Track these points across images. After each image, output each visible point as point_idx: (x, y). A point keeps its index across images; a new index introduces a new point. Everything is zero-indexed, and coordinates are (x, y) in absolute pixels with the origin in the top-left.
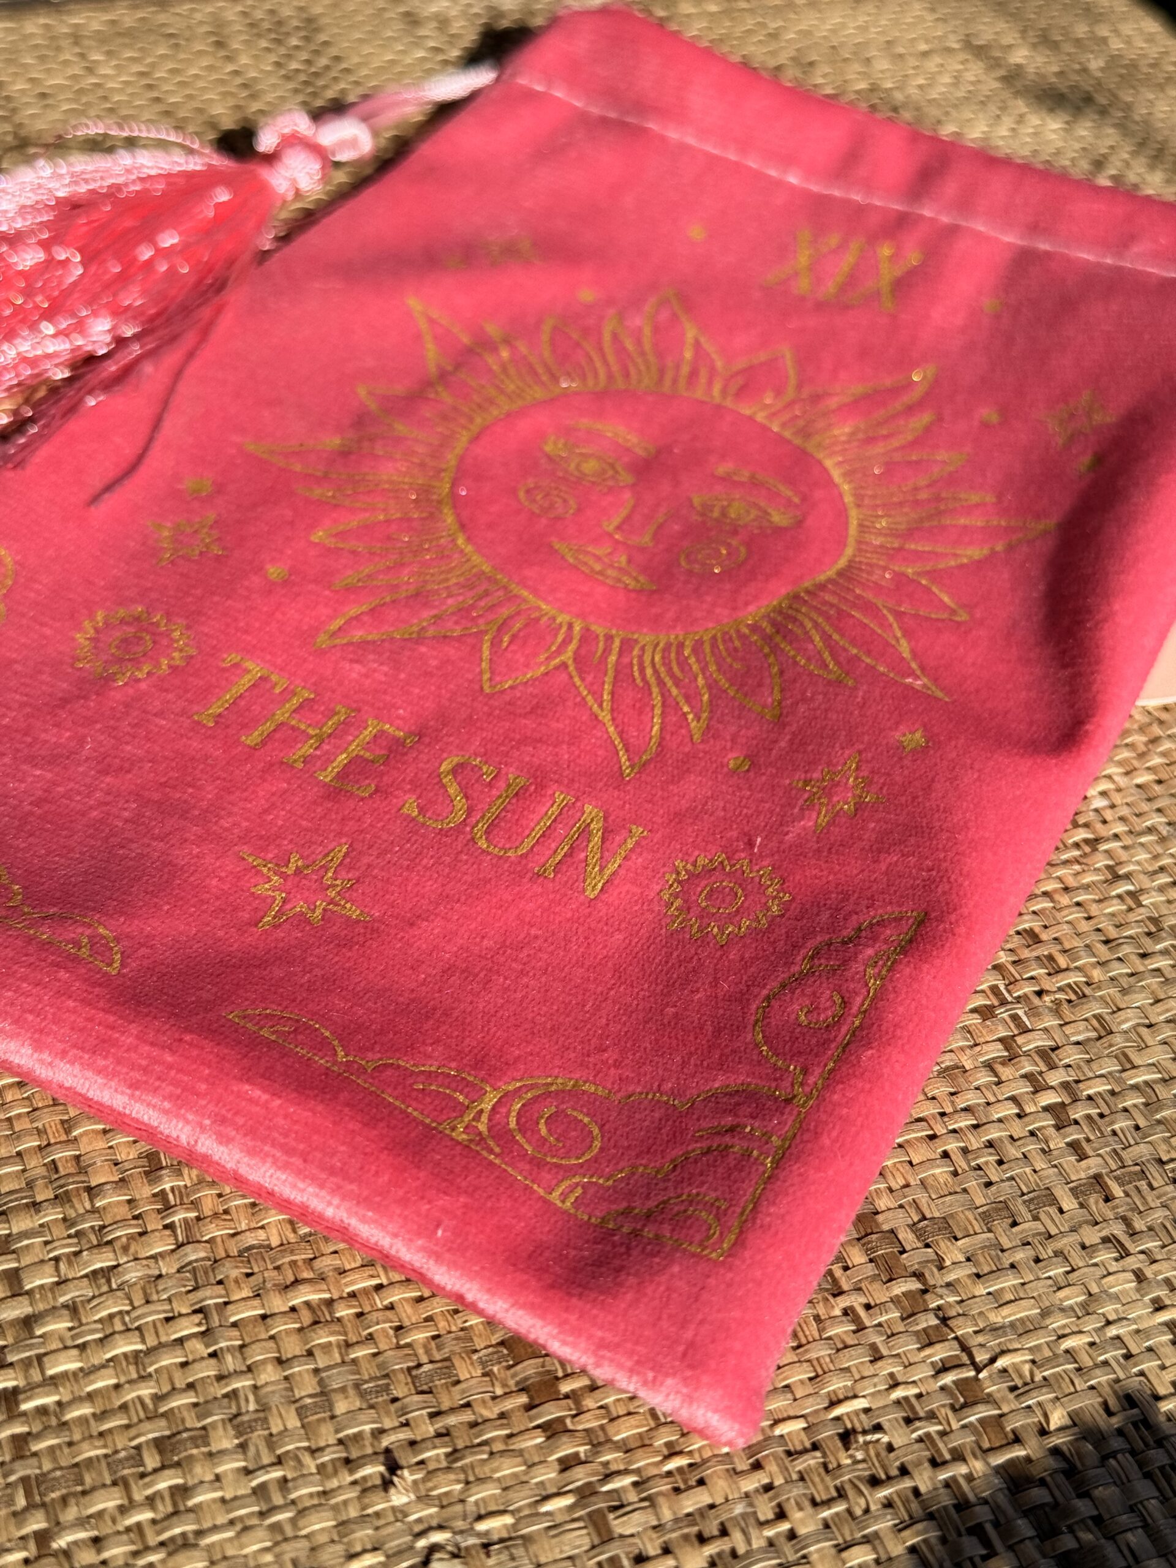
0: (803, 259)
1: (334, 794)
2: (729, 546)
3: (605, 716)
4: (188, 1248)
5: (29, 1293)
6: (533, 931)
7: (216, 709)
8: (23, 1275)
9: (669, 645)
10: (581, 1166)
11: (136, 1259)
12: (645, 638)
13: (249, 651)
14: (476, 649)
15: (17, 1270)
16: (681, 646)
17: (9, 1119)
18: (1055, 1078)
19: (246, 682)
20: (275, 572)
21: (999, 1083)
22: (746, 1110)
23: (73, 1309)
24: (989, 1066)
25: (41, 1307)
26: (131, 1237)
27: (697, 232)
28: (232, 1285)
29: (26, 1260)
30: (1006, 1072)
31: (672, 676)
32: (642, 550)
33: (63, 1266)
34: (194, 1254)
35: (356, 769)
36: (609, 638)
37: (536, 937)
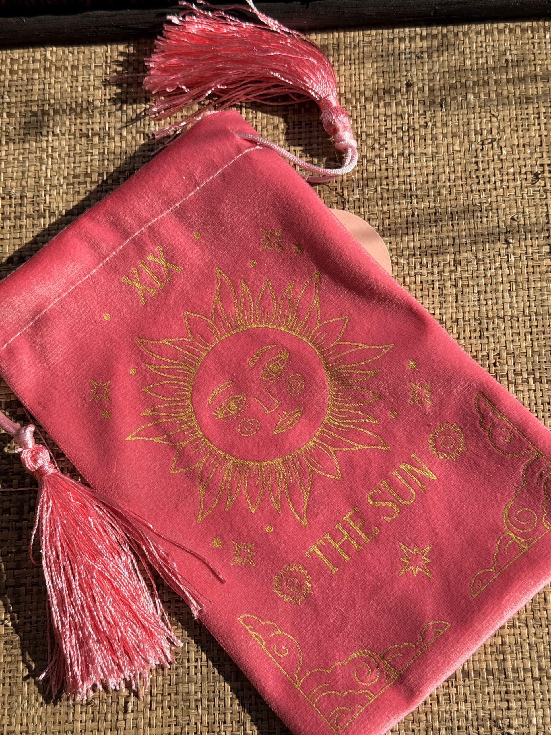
0: (138, 285)
1: (376, 540)
2: (293, 378)
3: (360, 447)
4: (529, 624)
5: (531, 667)
6: (445, 499)
7: (331, 566)
8: (525, 667)
9: (331, 414)
10: (538, 518)
11: (528, 638)
12: (326, 420)
13: (305, 547)
14: (319, 476)
15: (524, 669)
16: (332, 410)
17: (473, 661)
18: (525, 375)
19: (318, 553)
20: (268, 529)
21: (523, 391)
22: (536, 469)
23: (539, 657)
24: (516, 391)
25: (537, 665)
26: (521, 638)
27: (107, 317)
28: (542, 616)
29: (521, 666)
30: (520, 388)
31: (346, 419)
32: (282, 405)
33: (525, 657)
34: (531, 623)
35: (366, 529)
36: (323, 431)
37: (448, 499)
